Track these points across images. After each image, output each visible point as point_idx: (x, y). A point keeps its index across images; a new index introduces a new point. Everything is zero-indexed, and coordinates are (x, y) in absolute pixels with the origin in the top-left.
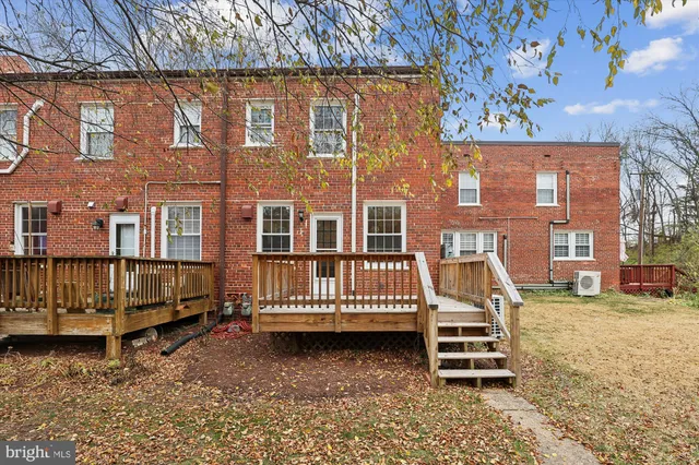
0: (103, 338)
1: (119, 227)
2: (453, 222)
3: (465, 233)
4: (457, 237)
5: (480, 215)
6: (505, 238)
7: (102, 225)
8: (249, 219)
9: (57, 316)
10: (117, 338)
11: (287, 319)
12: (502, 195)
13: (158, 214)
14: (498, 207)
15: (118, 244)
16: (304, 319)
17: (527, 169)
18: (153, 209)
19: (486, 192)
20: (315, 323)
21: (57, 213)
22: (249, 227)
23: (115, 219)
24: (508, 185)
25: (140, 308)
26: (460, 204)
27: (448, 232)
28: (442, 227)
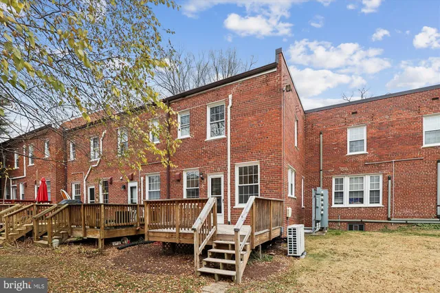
0: (97, 239)
1: (132, 188)
2: (342, 169)
3: (354, 176)
4: (347, 181)
5: (366, 161)
6: (389, 178)
7: (125, 187)
8: (180, 180)
9: (85, 229)
10: (102, 240)
11: (158, 235)
12: (387, 141)
13: (144, 180)
14: (384, 152)
15: (132, 197)
16: (164, 235)
17: (413, 115)
18: (142, 178)
19: (371, 141)
20: (169, 238)
21: (111, 183)
22: (180, 185)
23: (130, 184)
24: (393, 131)
25: (116, 227)
26: (349, 153)
27: (339, 177)
28: (334, 173)
